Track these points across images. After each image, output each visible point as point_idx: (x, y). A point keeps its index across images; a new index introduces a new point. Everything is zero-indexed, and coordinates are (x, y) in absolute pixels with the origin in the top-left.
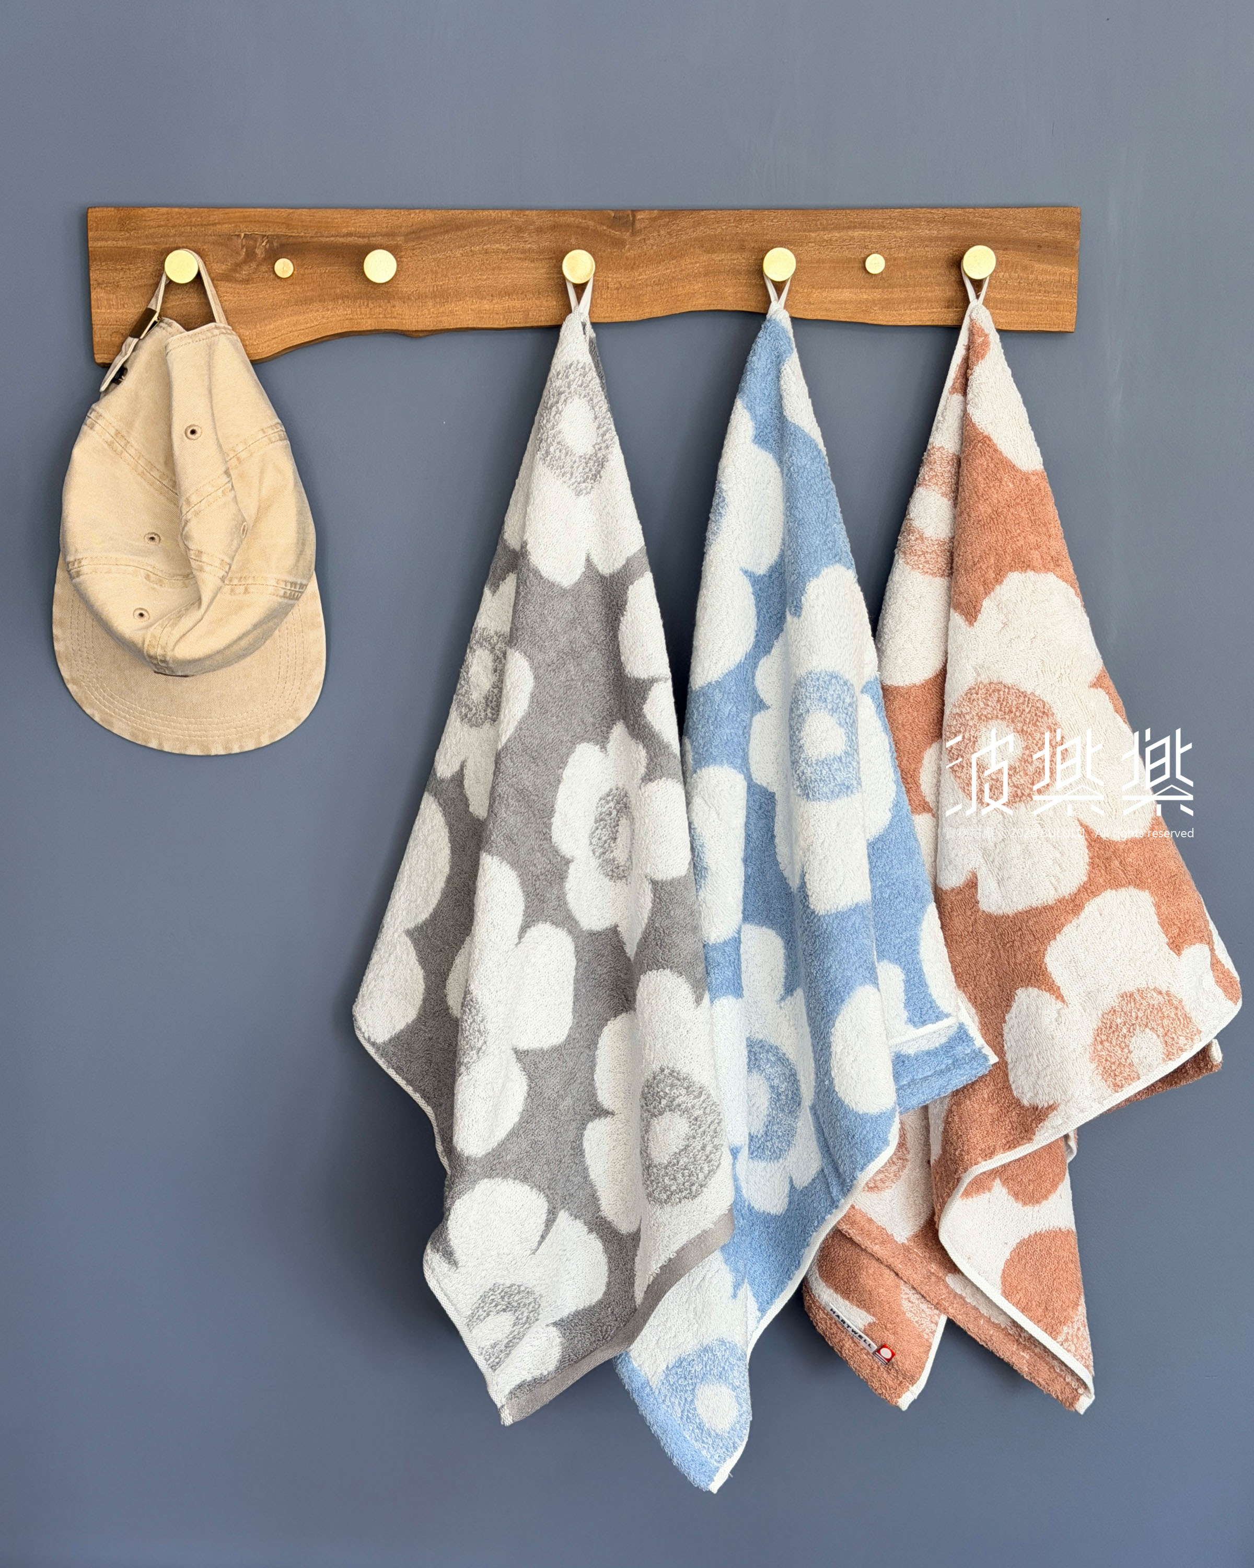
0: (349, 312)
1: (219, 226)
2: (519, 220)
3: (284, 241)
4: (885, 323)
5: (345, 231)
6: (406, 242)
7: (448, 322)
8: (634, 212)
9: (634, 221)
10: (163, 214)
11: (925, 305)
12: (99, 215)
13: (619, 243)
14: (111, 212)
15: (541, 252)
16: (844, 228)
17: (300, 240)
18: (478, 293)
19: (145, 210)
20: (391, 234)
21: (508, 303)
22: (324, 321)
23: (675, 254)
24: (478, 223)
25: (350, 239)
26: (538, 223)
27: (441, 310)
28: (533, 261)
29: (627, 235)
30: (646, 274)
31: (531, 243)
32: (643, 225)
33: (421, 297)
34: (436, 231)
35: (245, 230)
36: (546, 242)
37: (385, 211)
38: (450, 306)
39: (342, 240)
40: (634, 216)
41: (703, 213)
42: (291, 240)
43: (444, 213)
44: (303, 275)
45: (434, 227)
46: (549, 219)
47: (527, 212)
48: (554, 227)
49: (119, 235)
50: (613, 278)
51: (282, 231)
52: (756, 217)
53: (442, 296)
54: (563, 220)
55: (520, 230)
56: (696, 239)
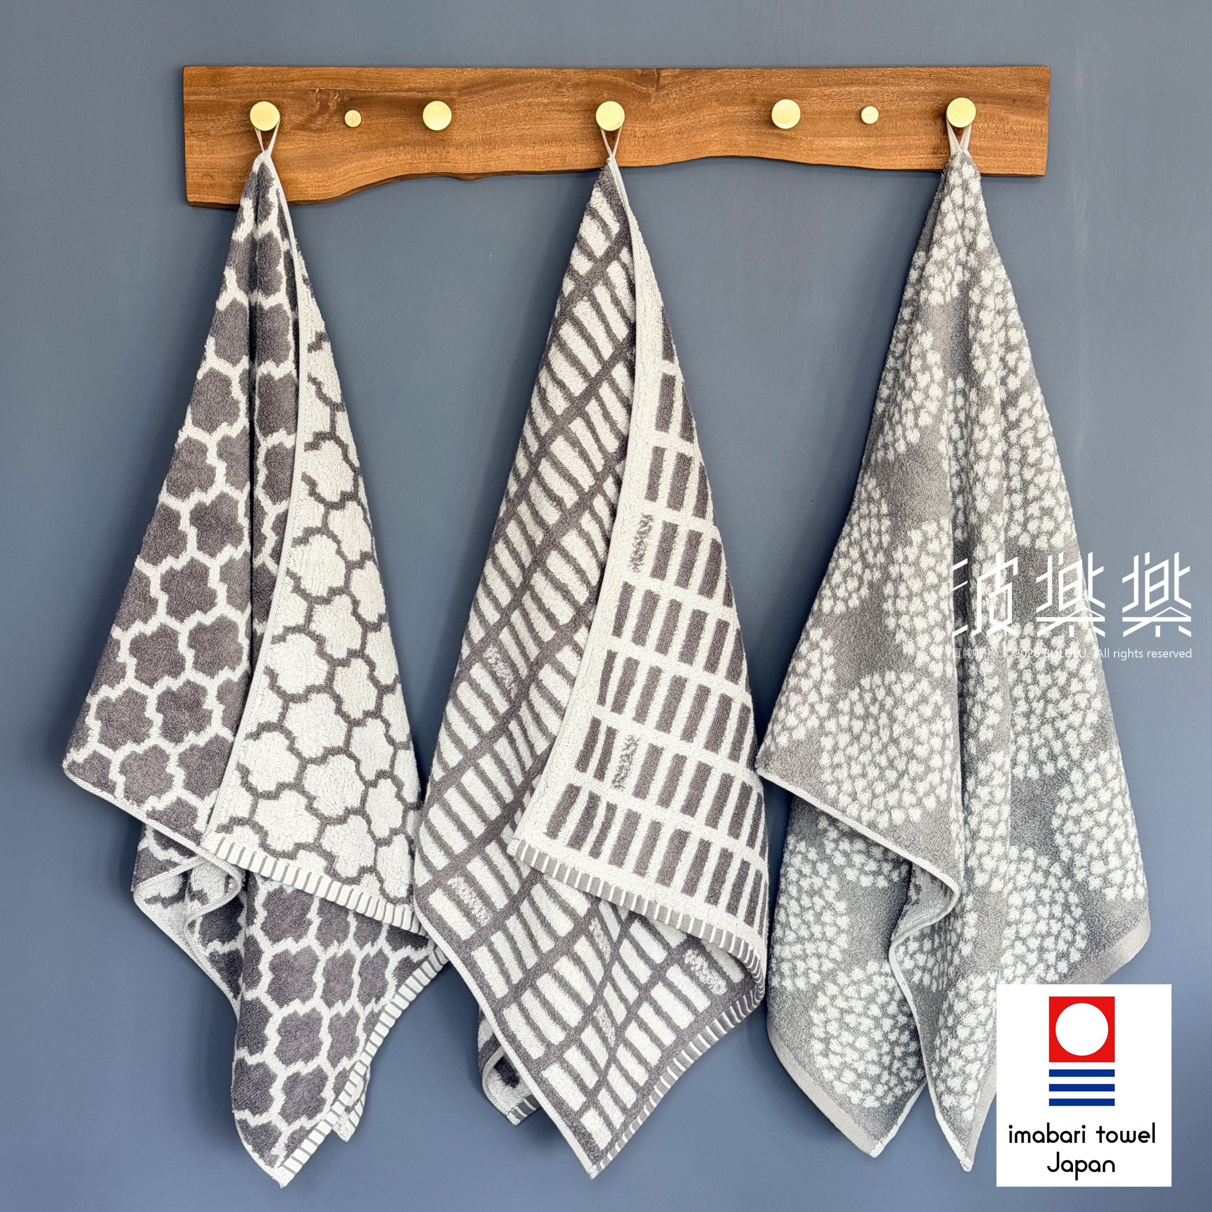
0: (409, 157)
1: (296, 83)
2: (558, 77)
3: (353, 95)
4: (878, 167)
5: (406, 86)
6: (459, 96)
7: (495, 167)
8: (659, 70)
9: (658, 77)
10: (249, 72)
11: (914, 151)
12: (193, 72)
13: (646, 97)
14: (205, 70)
15: (577, 104)
16: (843, 84)
17: (368, 94)
18: (522, 140)
19: (233, 69)
20: (447, 89)
21: (547, 149)
22: (387, 165)
23: (693, 106)
24: (522, 80)
25: (412, 94)
26: (576, 79)
27: (489, 155)
28: (570, 112)
29: (652, 90)
30: (668, 124)
31: (569, 97)
32: (667, 82)
33: (471, 144)
34: (485, 86)
35: (319, 85)
36: (582, 96)
37: (441, 70)
38: (496, 153)
39: (404, 94)
40: (659, 74)
41: (719, 71)
42: (360, 94)
43: (492, 70)
44: (369, 125)
45: (483, 84)
46: (583, 76)
47: (565, 70)
48: (588, 83)
49: (209, 90)
50: (639, 128)
51: (351, 86)
52: (766, 74)
53: (489, 143)
54: (596, 77)
55: (559, 85)
56: (713, 94)
